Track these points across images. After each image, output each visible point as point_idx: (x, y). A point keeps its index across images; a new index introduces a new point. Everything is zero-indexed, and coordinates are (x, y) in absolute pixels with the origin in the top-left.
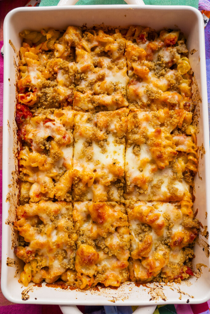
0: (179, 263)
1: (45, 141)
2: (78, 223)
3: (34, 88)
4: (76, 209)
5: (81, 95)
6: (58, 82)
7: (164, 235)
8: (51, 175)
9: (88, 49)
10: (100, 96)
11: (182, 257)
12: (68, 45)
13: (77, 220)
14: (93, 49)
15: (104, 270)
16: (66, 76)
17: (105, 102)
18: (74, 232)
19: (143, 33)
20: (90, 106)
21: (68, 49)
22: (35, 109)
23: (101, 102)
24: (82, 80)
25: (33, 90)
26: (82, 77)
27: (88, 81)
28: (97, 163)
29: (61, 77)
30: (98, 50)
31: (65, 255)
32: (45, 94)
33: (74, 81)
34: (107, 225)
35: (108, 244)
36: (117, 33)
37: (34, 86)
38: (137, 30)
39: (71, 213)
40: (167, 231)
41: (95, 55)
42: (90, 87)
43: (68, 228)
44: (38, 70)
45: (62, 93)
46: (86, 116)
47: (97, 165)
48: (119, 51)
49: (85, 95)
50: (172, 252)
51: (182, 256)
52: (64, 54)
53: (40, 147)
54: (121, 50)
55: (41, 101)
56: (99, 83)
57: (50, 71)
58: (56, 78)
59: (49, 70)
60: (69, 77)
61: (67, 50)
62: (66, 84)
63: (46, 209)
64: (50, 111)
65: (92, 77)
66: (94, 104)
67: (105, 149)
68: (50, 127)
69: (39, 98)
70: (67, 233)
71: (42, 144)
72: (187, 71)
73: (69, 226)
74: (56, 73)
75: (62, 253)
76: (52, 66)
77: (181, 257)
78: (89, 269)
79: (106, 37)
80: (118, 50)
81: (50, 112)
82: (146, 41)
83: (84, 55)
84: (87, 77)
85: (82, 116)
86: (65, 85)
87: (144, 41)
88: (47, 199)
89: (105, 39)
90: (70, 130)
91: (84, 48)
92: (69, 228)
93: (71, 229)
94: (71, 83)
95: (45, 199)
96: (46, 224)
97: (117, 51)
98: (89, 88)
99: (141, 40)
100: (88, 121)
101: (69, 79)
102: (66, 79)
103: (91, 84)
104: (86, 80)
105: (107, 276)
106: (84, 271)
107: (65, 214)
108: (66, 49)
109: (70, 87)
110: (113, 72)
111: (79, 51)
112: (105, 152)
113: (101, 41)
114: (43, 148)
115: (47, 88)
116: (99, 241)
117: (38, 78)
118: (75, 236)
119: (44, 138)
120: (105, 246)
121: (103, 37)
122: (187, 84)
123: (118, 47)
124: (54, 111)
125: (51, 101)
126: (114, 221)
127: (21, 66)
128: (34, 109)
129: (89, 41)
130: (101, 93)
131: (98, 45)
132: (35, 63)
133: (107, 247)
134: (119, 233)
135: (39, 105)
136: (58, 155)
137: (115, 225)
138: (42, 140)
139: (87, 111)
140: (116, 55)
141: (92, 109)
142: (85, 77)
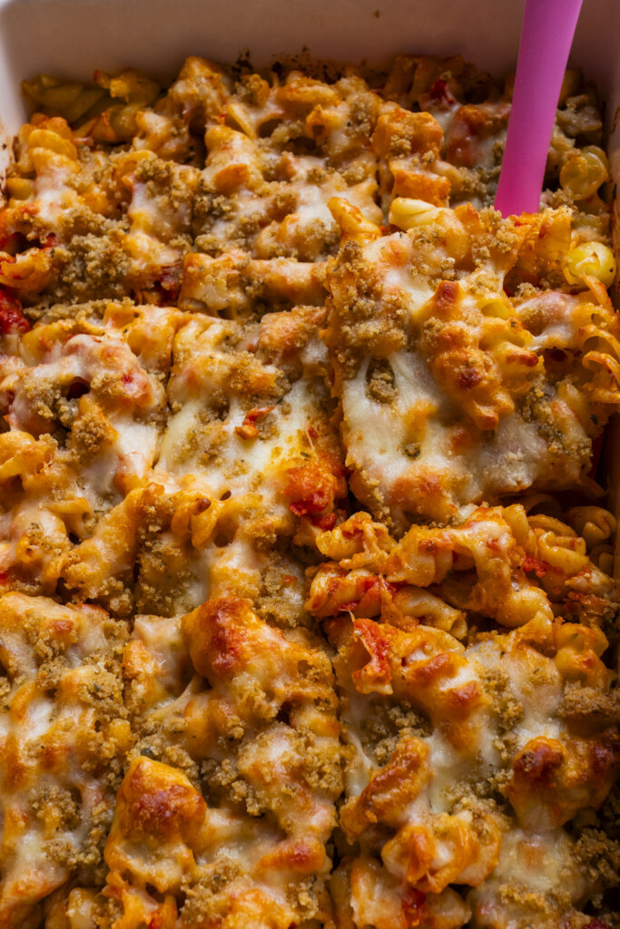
0: (554, 892)
1: (58, 391)
2: (139, 683)
3: (47, 234)
4: (142, 637)
5: (207, 261)
6: (130, 221)
7: (483, 754)
8: (64, 505)
9: (246, 123)
10: (274, 262)
11: (570, 868)
12: (181, 116)
13: (135, 672)
14: (265, 130)
15: (221, 871)
16: (162, 200)
17: (289, 280)
18: (121, 713)
19: (441, 78)
20: (237, 296)
21: (178, 128)
22: (43, 308)
23: (273, 278)
24: (216, 217)
25: (42, 242)
26: (215, 204)
27: (237, 221)
28: (237, 469)
29: (143, 207)
30: (281, 132)
31: (71, 809)
32: (81, 252)
33: (187, 223)
34: (248, 683)
35: (246, 764)
36: (351, 76)
37: (46, 227)
38: (420, 66)
39: (119, 648)
40: (497, 737)
41: (272, 146)
42: (242, 242)
43: (98, 690)
44: (69, 184)
45: (140, 253)
46: (218, 327)
47: (236, 474)
48: (351, 128)
49: (222, 258)
50: (518, 836)
51: (567, 864)
52: (167, 144)
53: (39, 409)
54: (359, 122)
55: (65, 279)
56: (274, 226)
57: (111, 187)
58: (126, 211)
59: (106, 188)
60: (171, 204)
61: (176, 132)
62: (158, 229)
63: (24, 616)
64: (93, 307)
65: (249, 207)
66: (247, 288)
67: (271, 423)
68: (81, 349)
69: (60, 265)
70: (91, 711)
71: (45, 402)
72: (596, 184)
73: (103, 684)
74: (128, 194)
75: (61, 800)
76: (118, 173)
77: (564, 867)
78: (159, 858)
79: (310, 85)
80: (349, 125)
81: (91, 311)
82: (451, 103)
83: (232, 140)
84: (234, 208)
85: (206, 327)
86: (155, 233)
87: (445, 102)
88: (36, 588)
89: (306, 92)
90: (156, 374)
91: (233, 124)
92: (103, 691)
93: (111, 697)
94: (179, 229)
95: (27, 587)
96: (17, 674)
97: (346, 128)
98: (238, 243)
99: (434, 101)
100: (224, 345)
101: (169, 212)
102: (161, 210)
103: (248, 231)
104: (229, 220)
105: (232, 899)
106: (136, 864)
107: (97, 651)
108: (173, 130)
109: (174, 242)
110: (324, 191)
111: (215, 131)
112: (273, 434)
113: (291, 99)
114: (48, 414)
115: (90, 235)
116: (214, 763)
117: (64, 207)
118: (120, 727)
119: (54, 383)
120: (234, 775)
121: (302, 86)
122: (595, 229)
123: (349, 116)
124: (105, 307)
125: (99, 273)
126: (276, 668)
127: (13, 177)
128: (40, 307)
129: (252, 102)
130: (277, 253)
131: (282, 115)
132: (61, 164)
133: (241, 777)
134: (293, 727)
135: (59, 294)
136: (94, 430)
137: (283, 688)
138: (48, 386)
139: (224, 314)
140: (342, 141)
141: (240, 305)
142: (226, 208)
